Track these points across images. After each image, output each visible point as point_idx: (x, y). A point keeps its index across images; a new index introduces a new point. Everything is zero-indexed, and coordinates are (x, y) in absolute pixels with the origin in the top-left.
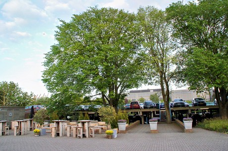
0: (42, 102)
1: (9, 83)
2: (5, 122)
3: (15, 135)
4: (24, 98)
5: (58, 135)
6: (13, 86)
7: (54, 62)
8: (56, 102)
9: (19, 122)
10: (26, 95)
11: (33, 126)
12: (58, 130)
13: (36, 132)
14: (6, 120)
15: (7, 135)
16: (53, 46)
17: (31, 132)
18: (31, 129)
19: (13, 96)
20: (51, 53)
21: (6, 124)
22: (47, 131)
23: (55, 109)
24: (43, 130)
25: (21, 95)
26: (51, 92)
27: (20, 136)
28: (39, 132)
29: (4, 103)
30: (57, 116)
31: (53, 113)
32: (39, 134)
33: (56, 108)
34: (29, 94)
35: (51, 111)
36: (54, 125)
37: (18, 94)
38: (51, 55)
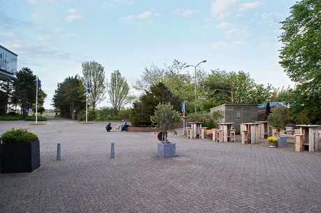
0: (284, 97)
1: (237, 73)
2: (230, 125)
3: (243, 142)
4: (259, 93)
5: (306, 148)
6: (243, 77)
7: (299, 33)
8: (305, 97)
9: (247, 125)
10: (261, 88)
11: (269, 132)
12: (307, 141)
13: (272, 141)
14: (234, 121)
15: (233, 141)
16: (295, 7)
17: (265, 140)
18: (266, 136)
19: (245, 90)
20: (292, 18)
21: (232, 127)
22: (288, 141)
23: (303, 108)
24: (282, 138)
25: (255, 88)
26: (296, 81)
27: (249, 145)
28: (276, 142)
29: (233, 101)
30: (307, 118)
31: (301, 113)
32: (276, 144)
33: (305, 106)
34: (265, 87)
35: (298, 110)
36: (300, 132)
37: (250, 87)
38: (291, 22)
